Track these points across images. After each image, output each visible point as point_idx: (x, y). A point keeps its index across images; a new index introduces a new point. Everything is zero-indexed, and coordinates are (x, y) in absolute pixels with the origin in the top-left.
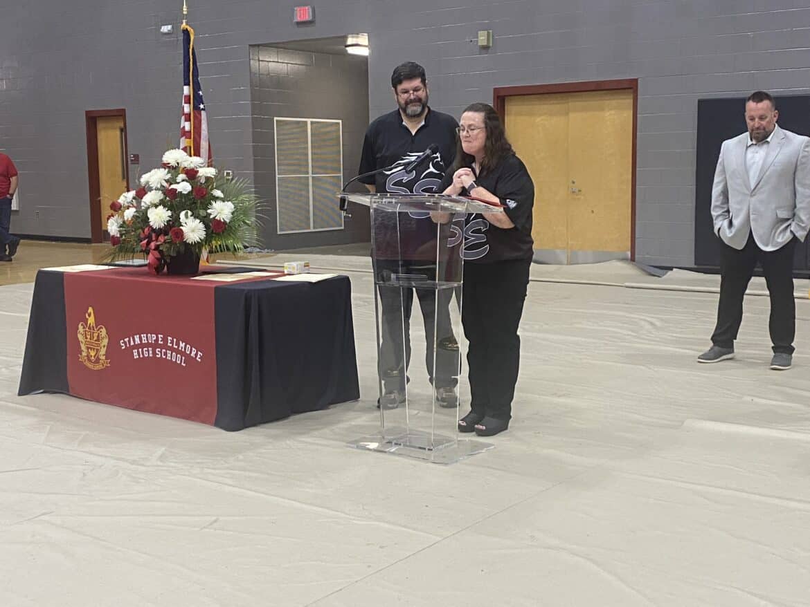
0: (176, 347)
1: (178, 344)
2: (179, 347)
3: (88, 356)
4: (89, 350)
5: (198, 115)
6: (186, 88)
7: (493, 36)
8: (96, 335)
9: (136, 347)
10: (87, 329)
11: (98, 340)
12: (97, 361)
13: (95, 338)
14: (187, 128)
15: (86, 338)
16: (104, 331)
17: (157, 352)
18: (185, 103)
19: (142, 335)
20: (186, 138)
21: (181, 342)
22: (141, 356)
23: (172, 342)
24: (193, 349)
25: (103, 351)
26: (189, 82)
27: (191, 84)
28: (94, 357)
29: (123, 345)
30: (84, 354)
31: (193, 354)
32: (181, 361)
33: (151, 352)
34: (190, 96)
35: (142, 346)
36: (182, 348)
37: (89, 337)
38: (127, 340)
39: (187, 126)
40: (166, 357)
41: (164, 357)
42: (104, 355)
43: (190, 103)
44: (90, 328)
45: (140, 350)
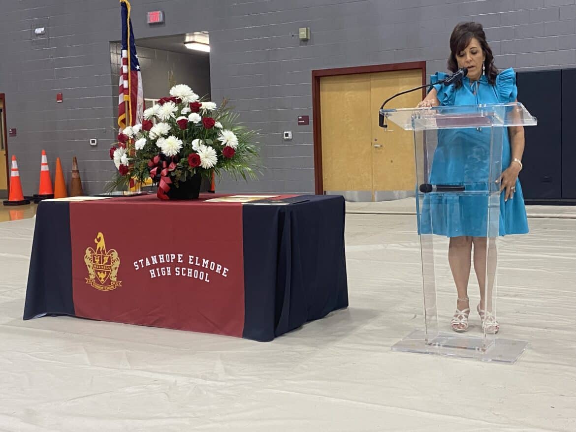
0: (199, 265)
1: (200, 261)
2: (201, 264)
3: (97, 280)
4: (98, 273)
5: (135, 75)
6: (124, 52)
7: (310, 32)
8: (106, 259)
9: (153, 266)
10: (96, 254)
11: (109, 262)
12: (108, 282)
13: (106, 261)
14: (126, 86)
15: (95, 262)
16: (115, 254)
17: (176, 271)
18: (124, 64)
19: (160, 256)
20: (124, 94)
21: (204, 260)
22: (159, 275)
23: (194, 260)
24: (218, 265)
25: (114, 273)
26: (127, 47)
27: (129, 48)
28: (104, 279)
29: (137, 266)
30: (92, 277)
31: (218, 270)
32: (204, 278)
33: (169, 271)
34: (127, 59)
35: (159, 265)
36: (205, 265)
37: (97, 261)
38: (141, 261)
39: (126, 84)
40: (187, 274)
41: (185, 275)
42: (115, 276)
43: (128, 65)
44: (99, 252)
45: (158, 269)
